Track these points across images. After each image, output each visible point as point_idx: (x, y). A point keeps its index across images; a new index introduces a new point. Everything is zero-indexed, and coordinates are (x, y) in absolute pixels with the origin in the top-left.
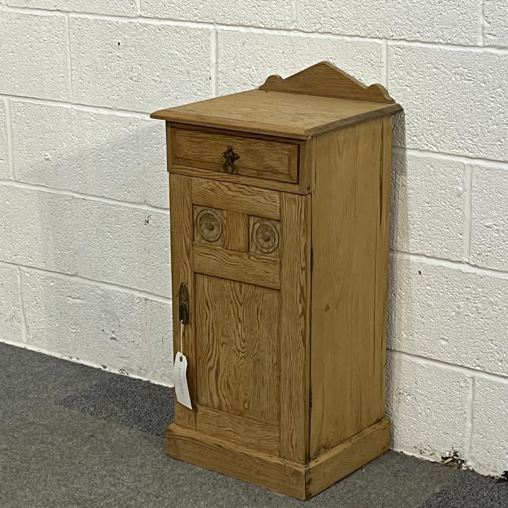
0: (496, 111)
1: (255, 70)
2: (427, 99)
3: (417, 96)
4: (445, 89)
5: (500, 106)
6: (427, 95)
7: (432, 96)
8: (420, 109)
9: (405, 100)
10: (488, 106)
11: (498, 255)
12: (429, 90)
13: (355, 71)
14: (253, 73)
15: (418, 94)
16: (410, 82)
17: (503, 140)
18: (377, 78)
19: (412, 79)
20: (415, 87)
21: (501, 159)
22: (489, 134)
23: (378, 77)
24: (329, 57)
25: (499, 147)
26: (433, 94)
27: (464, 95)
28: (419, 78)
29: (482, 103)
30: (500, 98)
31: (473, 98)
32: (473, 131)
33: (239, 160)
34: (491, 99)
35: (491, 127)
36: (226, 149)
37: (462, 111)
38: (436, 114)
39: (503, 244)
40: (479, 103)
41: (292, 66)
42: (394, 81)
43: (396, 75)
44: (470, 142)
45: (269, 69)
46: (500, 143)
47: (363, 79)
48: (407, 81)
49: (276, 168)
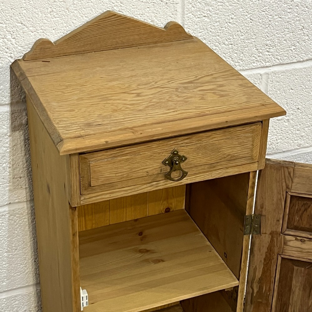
0: (292, 20)
1: (12, 40)
2: (226, 24)
3: (216, 24)
4: (245, 11)
5: (297, 15)
6: (226, 20)
7: (231, 21)
8: (218, 36)
9: (203, 30)
10: (286, 17)
11: (287, 139)
12: (228, 16)
13: (146, 14)
14: (9, 43)
15: (216, 22)
16: (208, 12)
17: (297, 44)
18: (172, 16)
19: (211, 9)
20: (214, 15)
21: (295, 61)
22: (285, 42)
23: (173, 14)
24: (113, 5)
25: (294, 51)
26: (232, 19)
27: (263, 13)
28: (219, 6)
29: (280, 16)
30: (297, 7)
31: (272, 13)
32: (271, 43)
33: (186, 161)
34: (289, 11)
35: (288, 35)
36: (167, 155)
37: (260, 28)
38: (235, 37)
39: (292, 129)
40: (277, 17)
41: (65, 25)
42: (190, 14)
43: (193, 8)
44: (267, 53)
45: (32, 34)
46: (295, 47)
47: (156, 20)
48: (205, 12)
49: (236, 154)
